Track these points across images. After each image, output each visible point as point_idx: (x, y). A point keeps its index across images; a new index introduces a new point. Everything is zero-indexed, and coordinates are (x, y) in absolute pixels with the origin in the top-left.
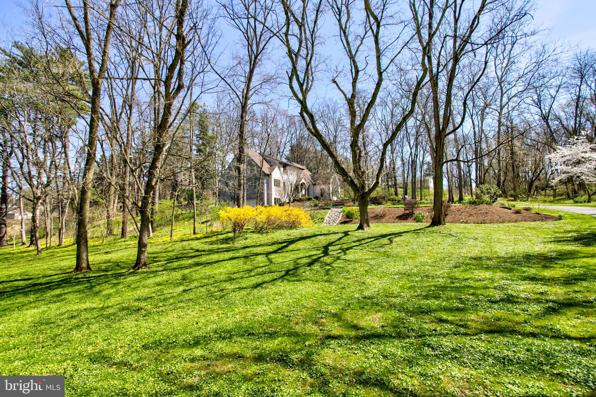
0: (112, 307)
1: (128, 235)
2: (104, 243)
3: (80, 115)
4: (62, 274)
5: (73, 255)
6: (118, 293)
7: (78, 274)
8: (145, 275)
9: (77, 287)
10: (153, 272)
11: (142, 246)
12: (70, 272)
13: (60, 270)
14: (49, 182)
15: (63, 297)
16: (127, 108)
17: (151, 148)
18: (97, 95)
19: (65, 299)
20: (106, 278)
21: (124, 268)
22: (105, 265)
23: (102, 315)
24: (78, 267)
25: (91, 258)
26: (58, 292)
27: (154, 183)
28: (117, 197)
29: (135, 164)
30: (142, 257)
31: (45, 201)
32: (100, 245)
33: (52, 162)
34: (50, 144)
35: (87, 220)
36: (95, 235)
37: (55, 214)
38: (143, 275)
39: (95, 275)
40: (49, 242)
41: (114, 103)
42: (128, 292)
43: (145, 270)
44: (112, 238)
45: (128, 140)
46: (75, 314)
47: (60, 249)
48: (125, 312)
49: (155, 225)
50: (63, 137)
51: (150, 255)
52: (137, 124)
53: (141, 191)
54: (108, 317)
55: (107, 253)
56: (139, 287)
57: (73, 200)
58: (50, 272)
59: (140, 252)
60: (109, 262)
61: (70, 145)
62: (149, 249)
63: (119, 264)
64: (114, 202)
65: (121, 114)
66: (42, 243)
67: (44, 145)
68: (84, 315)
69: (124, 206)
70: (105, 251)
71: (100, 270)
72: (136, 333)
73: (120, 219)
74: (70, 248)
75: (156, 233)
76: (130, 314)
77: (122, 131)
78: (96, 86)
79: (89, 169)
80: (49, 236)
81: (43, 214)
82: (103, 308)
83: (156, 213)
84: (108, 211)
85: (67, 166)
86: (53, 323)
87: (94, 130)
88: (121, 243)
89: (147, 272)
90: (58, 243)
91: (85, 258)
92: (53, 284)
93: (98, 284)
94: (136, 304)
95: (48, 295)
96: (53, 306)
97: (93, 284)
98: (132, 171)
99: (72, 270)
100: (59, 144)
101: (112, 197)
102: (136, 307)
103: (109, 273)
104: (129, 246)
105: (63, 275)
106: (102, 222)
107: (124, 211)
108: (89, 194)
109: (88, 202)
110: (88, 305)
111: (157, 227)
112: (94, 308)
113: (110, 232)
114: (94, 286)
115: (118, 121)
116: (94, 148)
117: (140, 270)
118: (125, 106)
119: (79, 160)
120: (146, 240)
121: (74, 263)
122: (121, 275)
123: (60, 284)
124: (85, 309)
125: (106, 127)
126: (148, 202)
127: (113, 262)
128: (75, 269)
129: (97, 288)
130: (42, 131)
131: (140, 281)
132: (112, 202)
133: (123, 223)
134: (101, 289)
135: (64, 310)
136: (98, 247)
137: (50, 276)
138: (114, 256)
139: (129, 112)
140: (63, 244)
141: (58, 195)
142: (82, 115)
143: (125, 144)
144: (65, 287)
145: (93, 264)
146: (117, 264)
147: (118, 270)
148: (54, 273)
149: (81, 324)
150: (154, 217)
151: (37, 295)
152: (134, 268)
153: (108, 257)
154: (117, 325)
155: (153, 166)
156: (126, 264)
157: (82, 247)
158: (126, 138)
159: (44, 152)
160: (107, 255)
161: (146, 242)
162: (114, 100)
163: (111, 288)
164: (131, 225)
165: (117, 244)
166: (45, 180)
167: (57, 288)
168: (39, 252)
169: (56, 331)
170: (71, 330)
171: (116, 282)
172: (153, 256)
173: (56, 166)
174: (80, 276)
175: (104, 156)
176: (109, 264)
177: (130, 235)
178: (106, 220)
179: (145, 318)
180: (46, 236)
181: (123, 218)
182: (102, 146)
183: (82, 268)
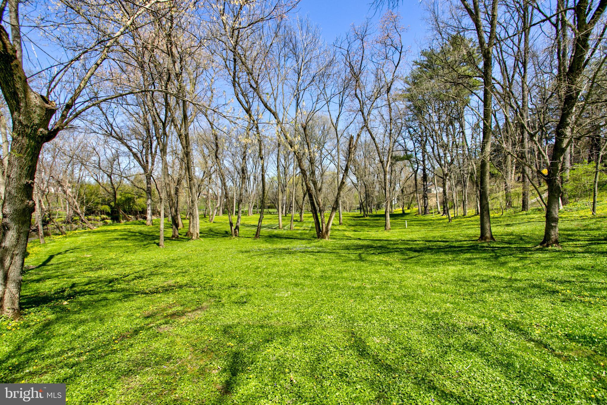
0: (520, 281)
1: (530, 208)
2: (504, 215)
3: (472, 92)
4: (469, 240)
5: (477, 225)
6: (525, 268)
7: (483, 243)
8: (557, 254)
9: (484, 255)
10: (569, 252)
11: (551, 220)
12: (477, 240)
13: (467, 237)
14: (452, 160)
15: (473, 261)
16: (520, 65)
17: (555, 103)
18: (488, 65)
19: (474, 263)
20: (510, 250)
21: (529, 243)
22: (508, 237)
23: (511, 286)
24: (483, 237)
25: (494, 229)
26: (468, 255)
27: (564, 145)
28: (514, 168)
29: (534, 127)
30: (553, 233)
31: (450, 177)
32: (500, 217)
33: (453, 143)
34: (451, 127)
35: (488, 192)
36: (494, 207)
37: (459, 188)
38: (554, 254)
39: (499, 246)
40: (456, 212)
41: (505, 66)
42: (537, 269)
43: (557, 249)
44: (512, 210)
45: (524, 102)
46: (485, 278)
47: (465, 219)
48: (536, 290)
49: (566, 196)
50: (460, 118)
51: (562, 232)
52: (534, 81)
53: (543, 157)
54: (518, 290)
55: (508, 225)
56: (550, 266)
57: (472, 174)
58: (460, 238)
59: (549, 228)
60: (511, 234)
61: (466, 123)
62: (561, 225)
63: (523, 238)
64: (512, 173)
65: (513, 76)
66: (451, 212)
67: (447, 129)
68: (493, 282)
69: (523, 176)
70: (505, 223)
71: (502, 242)
72: (554, 317)
73: (520, 190)
74: (472, 218)
75: (568, 206)
76: (543, 294)
77: (516, 94)
78: (487, 56)
79: (487, 142)
80: (456, 207)
81: (450, 188)
82: (510, 280)
83: (567, 181)
84: (505, 183)
85: (465, 143)
86: (468, 281)
87: (489, 102)
88: (522, 216)
89: (559, 251)
90: (463, 214)
91: (488, 228)
92: (464, 248)
93: (503, 256)
94: (550, 284)
95: (461, 257)
96: (468, 267)
97: (498, 254)
98: (532, 136)
99: (477, 238)
100: (457, 125)
101: (509, 168)
102: (550, 288)
103: (513, 246)
104: (532, 220)
105: (471, 242)
106: (501, 193)
107: (523, 181)
108: (488, 167)
109: (488, 174)
110: (495, 273)
111: (570, 198)
112: (502, 278)
113: (509, 204)
114: (499, 256)
115: (511, 84)
116: (489, 121)
117: (550, 248)
118: (518, 65)
119: (475, 136)
120: (556, 214)
121: (479, 232)
122: (526, 250)
123: (469, 250)
124: (494, 277)
125: (498, 96)
126: (558, 169)
127: (515, 235)
128: (480, 237)
129: (502, 259)
130: (444, 118)
131: (551, 260)
132: (510, 173)
133: (524, 195)
134: (507, 260)
135: (476, 273)
136: (498, 219)
137: (461, 241)
138: (517, 229)
139: (522, 70)
140: (467, 215)
141: (460, 171)
142: (474, 92)
143: (521, 107)
144: (474, 252)
145: (496, 235)
146: (521, 238)
147: (522, 244)
148: (463, 239)
149: (491, 289)
150: (565, 187)
151: (454, 256)
152: (541, 244)
153: (510, 229)
154: (529, 301)
155: (562, 124)
156: (530, 238)
157: (485, 217)
158: (521, 101)
159: (447, 135)
160: (509, 228)
161: (556, 216)
162: (504, 63)
163: (517, 261)
164: (533, 197)
165: (518, 217)
166: (449, 159)
167: (467, 253)
168: (450, 220)
169: (471, 289)
170: (484, 292)
171: (521, 256)
172: (566, 233)
173: (457, 146)
174: (485, 245)
175: (497, 126)
176: (512, 237)
177: (533, 208)
178: (505, 192)
179: (564, 303)
180: (453, 207)
181: (523, 189)
182: (495, 116)
183: (486, 238)
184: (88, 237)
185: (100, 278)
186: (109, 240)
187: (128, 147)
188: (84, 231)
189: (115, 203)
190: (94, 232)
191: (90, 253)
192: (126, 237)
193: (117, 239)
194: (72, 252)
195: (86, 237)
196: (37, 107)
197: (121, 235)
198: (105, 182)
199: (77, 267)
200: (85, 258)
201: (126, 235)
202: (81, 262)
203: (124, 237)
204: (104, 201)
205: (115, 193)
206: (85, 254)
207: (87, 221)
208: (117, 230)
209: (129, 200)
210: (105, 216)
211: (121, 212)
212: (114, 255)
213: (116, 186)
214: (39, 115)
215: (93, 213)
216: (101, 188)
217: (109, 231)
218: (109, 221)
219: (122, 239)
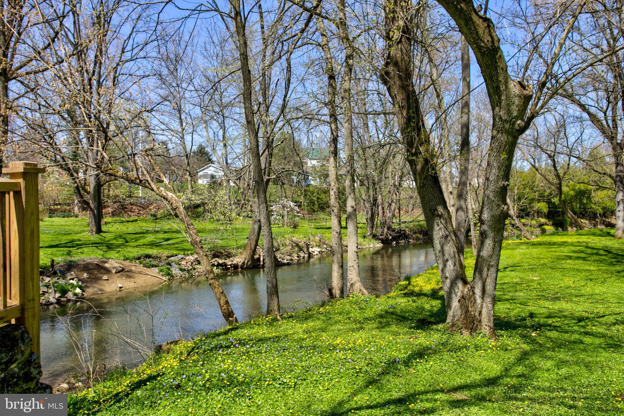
184: (527, 251)
185: (562, 311)
186: (559, 258)
187: (583, 107)
188: (519, 241)
189: (560, 200)
190: (533, 244)
191: (537, 274)
192: (583, 255)
193: (570, 258)
194: (512, 271)
195: (523, 250)
196: (516, 96)
197: (574, 252)
198: (543, 166)
199: (525, 291)
200: (532, 281)
201: (582, 252)
202: (528, 286)
203: (580, 255)
204: (542, 196)
205: (560, 184)
206: (530, 275)
207: (522, 227)
208: (566, 242)
209: (581, 194)
210: (543, 220)
211: (570, 214)
212: (571, 283)
213: (561, 172)
214: (517, 106)
215: (528, 215)
216: (538, 176)
217: (554, 244)
218: (549, 228)
219: (578, 258)
